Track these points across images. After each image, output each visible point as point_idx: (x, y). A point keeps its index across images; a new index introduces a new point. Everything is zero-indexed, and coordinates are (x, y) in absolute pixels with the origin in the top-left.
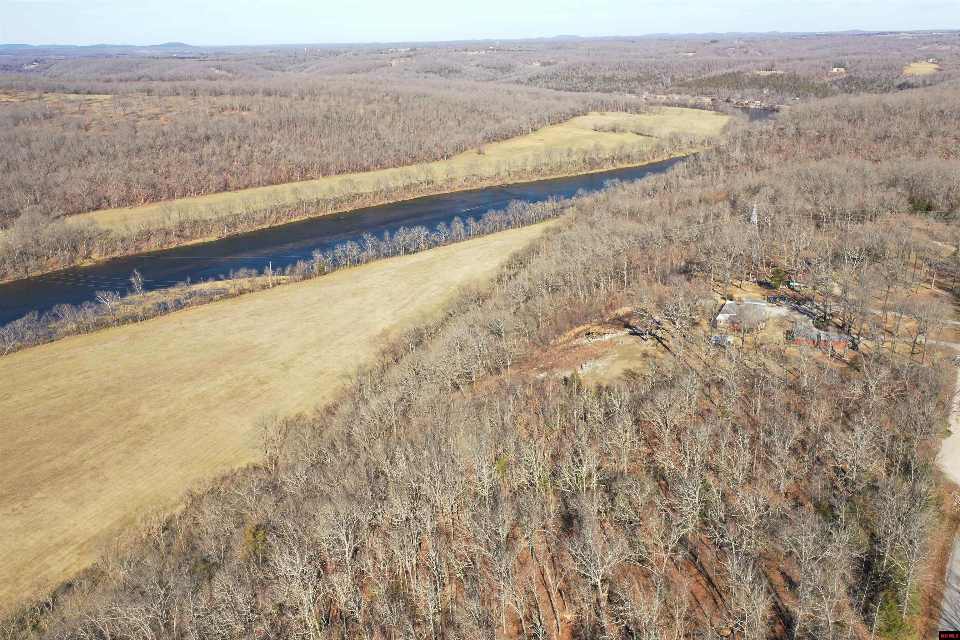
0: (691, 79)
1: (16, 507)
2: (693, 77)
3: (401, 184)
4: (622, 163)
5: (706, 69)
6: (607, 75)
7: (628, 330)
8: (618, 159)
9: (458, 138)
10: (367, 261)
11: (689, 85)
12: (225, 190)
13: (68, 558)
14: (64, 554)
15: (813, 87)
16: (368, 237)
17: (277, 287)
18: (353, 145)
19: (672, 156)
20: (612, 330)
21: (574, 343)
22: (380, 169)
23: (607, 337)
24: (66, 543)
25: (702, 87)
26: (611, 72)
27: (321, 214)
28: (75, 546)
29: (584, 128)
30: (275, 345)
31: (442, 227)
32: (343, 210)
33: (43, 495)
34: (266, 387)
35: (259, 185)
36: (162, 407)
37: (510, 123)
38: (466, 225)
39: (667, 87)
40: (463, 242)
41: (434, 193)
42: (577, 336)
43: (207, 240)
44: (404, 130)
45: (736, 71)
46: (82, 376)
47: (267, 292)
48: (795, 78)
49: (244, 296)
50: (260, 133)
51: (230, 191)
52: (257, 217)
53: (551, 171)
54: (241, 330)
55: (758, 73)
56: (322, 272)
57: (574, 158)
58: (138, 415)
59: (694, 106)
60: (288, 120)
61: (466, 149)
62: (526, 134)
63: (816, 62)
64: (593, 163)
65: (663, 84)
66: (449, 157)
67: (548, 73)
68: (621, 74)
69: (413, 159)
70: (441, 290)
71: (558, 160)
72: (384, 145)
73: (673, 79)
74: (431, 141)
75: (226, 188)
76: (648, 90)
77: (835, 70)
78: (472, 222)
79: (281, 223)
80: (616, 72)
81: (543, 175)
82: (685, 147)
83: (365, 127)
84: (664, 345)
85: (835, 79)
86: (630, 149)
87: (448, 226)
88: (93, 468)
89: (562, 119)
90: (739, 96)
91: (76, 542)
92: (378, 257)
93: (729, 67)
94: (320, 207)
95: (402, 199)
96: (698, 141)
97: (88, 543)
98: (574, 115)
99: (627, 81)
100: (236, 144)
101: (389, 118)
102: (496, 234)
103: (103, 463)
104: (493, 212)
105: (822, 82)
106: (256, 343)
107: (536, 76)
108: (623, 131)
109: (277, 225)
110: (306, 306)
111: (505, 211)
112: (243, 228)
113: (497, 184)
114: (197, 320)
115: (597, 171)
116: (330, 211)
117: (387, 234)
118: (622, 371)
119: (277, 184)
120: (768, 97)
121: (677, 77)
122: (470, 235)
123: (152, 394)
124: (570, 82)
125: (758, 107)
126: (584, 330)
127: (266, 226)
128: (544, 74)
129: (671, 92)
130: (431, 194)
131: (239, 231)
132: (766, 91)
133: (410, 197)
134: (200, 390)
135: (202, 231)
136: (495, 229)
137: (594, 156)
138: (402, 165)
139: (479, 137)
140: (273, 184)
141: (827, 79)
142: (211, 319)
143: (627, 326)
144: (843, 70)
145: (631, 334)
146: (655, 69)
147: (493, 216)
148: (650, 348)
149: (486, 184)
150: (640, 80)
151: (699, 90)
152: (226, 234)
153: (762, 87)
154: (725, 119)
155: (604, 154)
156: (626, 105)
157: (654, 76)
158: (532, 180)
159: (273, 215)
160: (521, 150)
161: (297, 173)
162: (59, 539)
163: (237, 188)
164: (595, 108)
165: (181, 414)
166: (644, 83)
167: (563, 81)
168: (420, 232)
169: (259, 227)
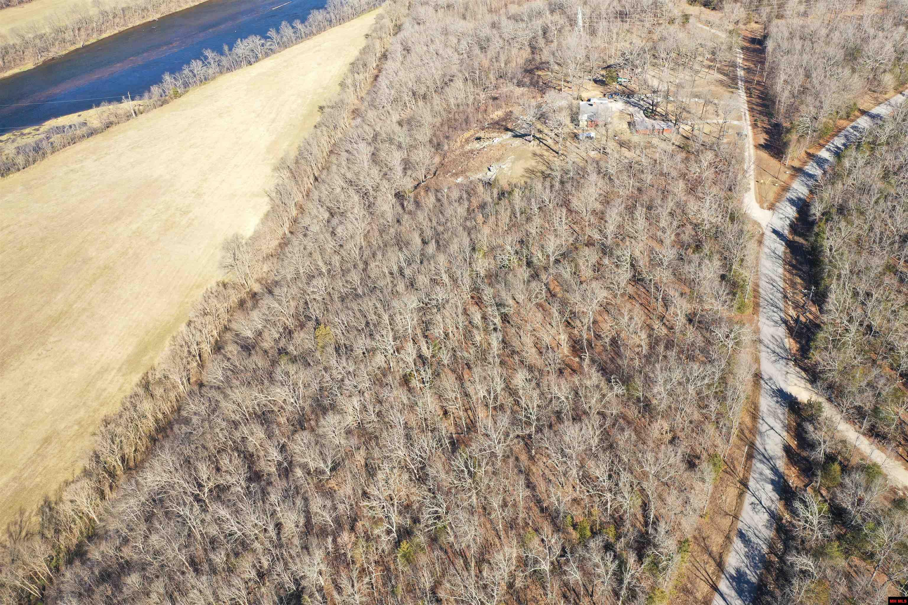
7: (510, 134)
10: (214, 78)
13: (115, 380)
16: (209, 54)
17: (140, 116)
20: (495, 134)
21: (468, 148)
23: (496, 141)
24: (105, 370)
27: (130, 26)
31: (272, 33)
34: (191, 215)
36: (108, 248)
38: (293, 27)
40: (295, 47)
42: (467, 141)
43: (24, 68)
47: (133, 122)
49: (113, 129)
54: (132, 165)
56: (177, 95)
58: (91, 259)
70: (300, 101)
78: (298, 24)
79: (92, 40)
84: (545, 145)
87: (278, 31)
88: (84, 310)
91: (114, 368)
92: (221, 73)
102: (323, 33)
103: (89, 304)
104: (316, 12)
106: (155, 176)
109: (89, 43)
110: (181, 132)
111: (326, 9)
112: (57, 51)
114: (81, 161)
116: (138, 22)
117: (226, 48)
118: (522, 170)
122: (299, 38)
123: (89, 237)
126: (472, 136)
127: (79, 45)
131: (51, 55)
134: (134, 227)
135: (14, 60)
136: (321, 29)
142: (95, 157)
143: (507, 129)
145: (514, 136)
147: (317, 16)
148: (536, 148)
152: (41, 59)
159: (82, 32)
162: (97, 368)
168: (255, 41)
169: (73, 48)
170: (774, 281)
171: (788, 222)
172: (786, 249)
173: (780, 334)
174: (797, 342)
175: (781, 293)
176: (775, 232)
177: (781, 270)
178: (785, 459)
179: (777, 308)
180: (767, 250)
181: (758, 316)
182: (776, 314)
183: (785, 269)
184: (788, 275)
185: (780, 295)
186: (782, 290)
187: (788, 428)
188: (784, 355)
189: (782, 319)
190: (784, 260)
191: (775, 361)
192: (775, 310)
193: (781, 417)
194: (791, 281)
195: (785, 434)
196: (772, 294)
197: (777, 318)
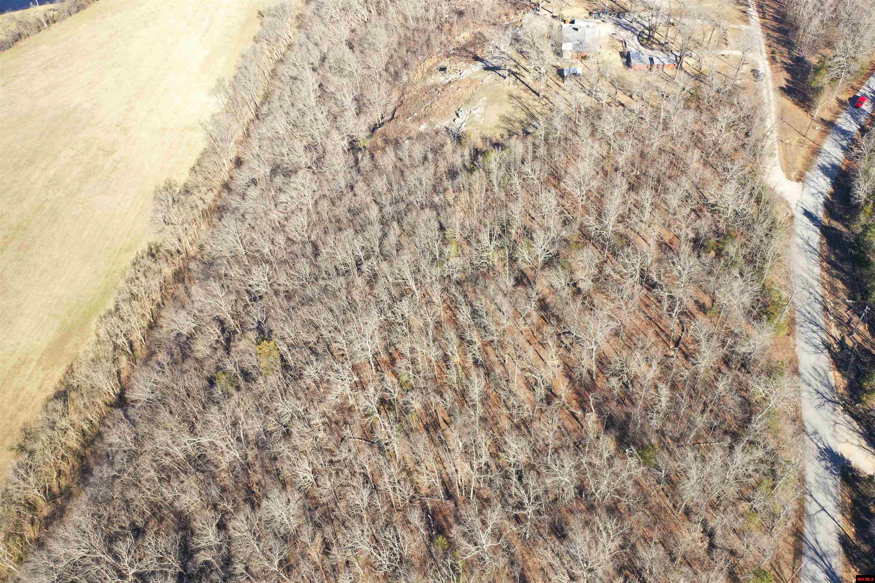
7: (480, 64)
13: (34, 375)
17: (53, 26)
20: (463, 65)
21: (431, 81)
23: (464, 73)
36: (20, 201)
42: (430, 71)
47: (45, 34)
54: (46, 91)
84: (523, 82)
91: (32, 359)
118: (497, 118)
126: (434, 64)
143: (476, 58)
145: (485, 69)
148: (511, 87)
162: (14, 360)
170: (811, 286)
171: (822, 200)
172: (822, 239)
173: (823, 365)
174: (844, 376)
175: (820, 303)
176: (807, 214)
177: (817, 270)
178: (842, 557)
179: (817, 325)
180: (799, 241)
181: (794, 339)
182: (815, 335)
183: (822, 267)
184: (826, 276)
185: (818, 306)
186: (820, 299)
187: (842, 507)
188: (829, 396)
189: (824, 342)
190: (820, 255)
191: (820, 406)
192: (815, 328)
193: (833, 490)
194: (830, 283)
195: (839, 517)
196: (809, 305)
197: (818, 342)
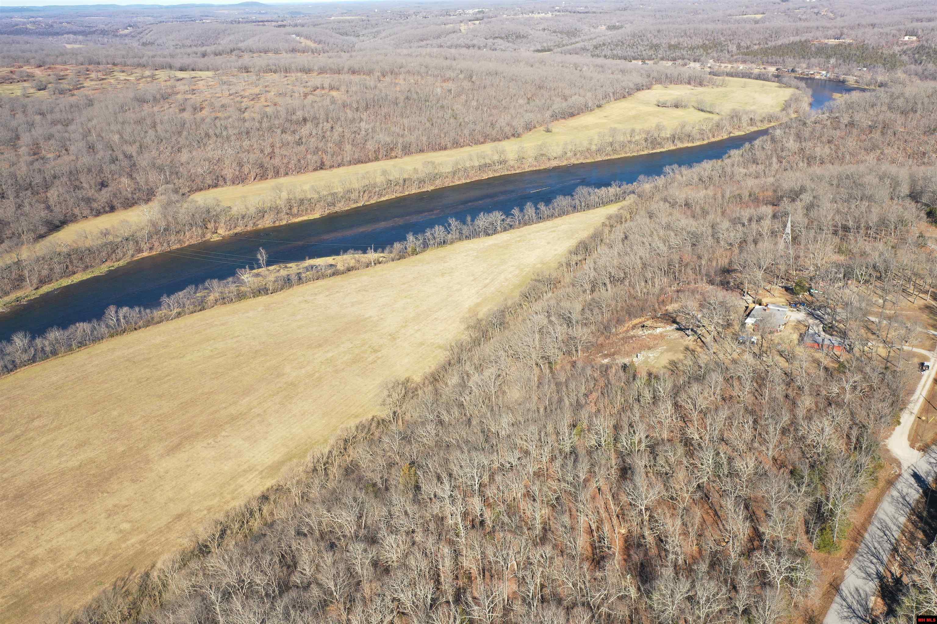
0: (756, 47)
1: (209, 442)
2: (759, 44)
3: (477, 164)
4: (682, 142)
5: (774, 36)
6: (673, 43)
7: (675, 326)
8: (679, 139)
9: (529, 117)
10: (452, 243)
11: (755, 54)
12: (321, 168)
13: (254, 480)
14: (251, 477)
15: (881, 57)
16: (453, 222)
17: (378, 265)
18: (432, 125)
19: (732, 135)
20: (662, 325)
21: (632, 333)
22: (456, 147)
23: (658, 331)
24: (251, 469)
25: (768, 56)
26: (676, 39)
27: (407, 193)
28: (257, 473)
29: (647, 103)
30: (382, 319)
31: (516, 211)
32: (425, 190)
33: (227, 434)
34: (379, 354)
35: (350, 163)
36: (301, 368)
37: (576, 100)
38: (537, 209)
39: (732, 56)
40: (534, 225)
41: (506, 173)
42: (634, 327)
43: (311, 217)
44: (477, 109)
45: (803, 39)
46: (235, 340)
47: (370, 270)
48: (863, 48)
49: (351, 273)
50: (350, 114)
51: (325, 169)
52: (353, 196)
53: (615, 151)
54: (353, 304)
55: (826, 41)
56: (415, 252)
57: (637, 138)
58: (283, 375)
59: (759, 77)
60: (374, 101)
61: (535, 127)
62: (591, 110)
63: (887, 30)
64: (654, 142)
65: (728, 52)
66: (519, 136)
67: (614, 40)
68: (686, 42)
69: (486, 138)
70: (517, 272)
71: (622, 139)
72: (460, 124)
73: (739, 47)
74: (503, 121)
75: (322, 167)
76: (713, 58)
77: (907, 38)
79: (372, 202)
80: (681, 40)
81: (607, 155)
82: (745, 124)
83: (442, 107)
84: (702, 341)
85: (905, 47)
86: (691, 128)
87: (521, 210)
88: (259, 415)
89: (626, 94)
90: (804, 66)
91: (257, 470)
92: (460, 239)
93: (797, 34)
94: (406, 186)
95: (477, 178)
96: (757, 118)
97: (266, 471)
98: (638, 90)
99: (692, 49)
100: (329, 125)
101: (464, 97)
102: (564, 217)
103: (265, 411)
104: (561, 197)
105: (891, 52)
106: (367, 316)
107: (601, 43)
108: (685, 107)
109: (369, 203)
110: (404, 284)
112: (341, 207)
113: (564, 164)
114: (316, 294)
115: (658, 151)
116: (414, 190)
117: (469, 219)
118: (667, 361)
119: (366, 163)
120: (834, 67)
121: (742, 44)
122: (540, 218)
123: (292, 357)
124: (635, 50)
125: (823, 77)
126: (640, 323)
127: (360, 204)
128: (609, 41)
129: (736, 61)
130: (503, 174)
131: (337, 209)
132: (833, 61)
133: (485, 177)
134: (330, 355)
135: (307, 209)
136: (563, 213)
137: (656, 135)
138: (476, 144)
139: (548, 114)
140: (362, 162)
141: (897, 49)
142: (327, 293)
143: (674, 322)
144: (914, 38)
145: (677, 329)
146: (721, 36)
147: (562, 201)
148: (691, 343)
149: (554, 163)
150: (704, 47)
151: (765, 58)
152: (327, 212)
153: (829, 57)
154: (786, 93)
155: (666, 134)
156: (690, 77)
157: (720, 44)
158: (596, 160)
159: (366, 194)
160: (586, 127)
161: (382, 152)
162: (245, 467)
163: (332, 167)
164: (659, 81)
165: (317, 375)
166: (709, 51)
167: (628, 49)
168: (497, 216)
169: (355, 206)
170: (889, 529)
172: (922, 497)
173: (868, 589)
174: (886, 604)
175: (892, 544)
176: (916, 476)
177: (903, 520)
179: (878, 559)
180: (895, 493)
181: (849, 563)
182: (872, 566)
183: (909, 519)
184: (910, 526)
185: (888, 546)
186: (894, 541)
188: (861, 613)
189: (878, 574)
190: (913, 509)
191: (846, 618)
192: (875, 561)
194: (912, 534)
196: (879, 543)
197: (872, 570)
